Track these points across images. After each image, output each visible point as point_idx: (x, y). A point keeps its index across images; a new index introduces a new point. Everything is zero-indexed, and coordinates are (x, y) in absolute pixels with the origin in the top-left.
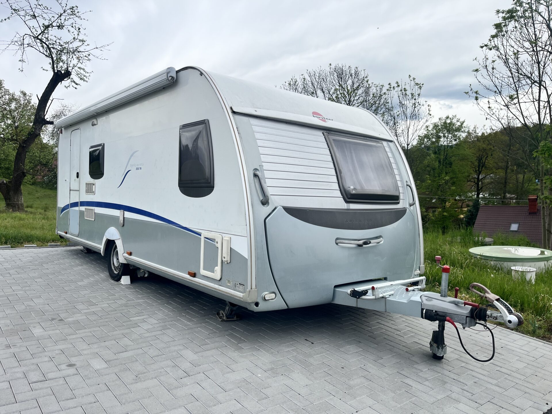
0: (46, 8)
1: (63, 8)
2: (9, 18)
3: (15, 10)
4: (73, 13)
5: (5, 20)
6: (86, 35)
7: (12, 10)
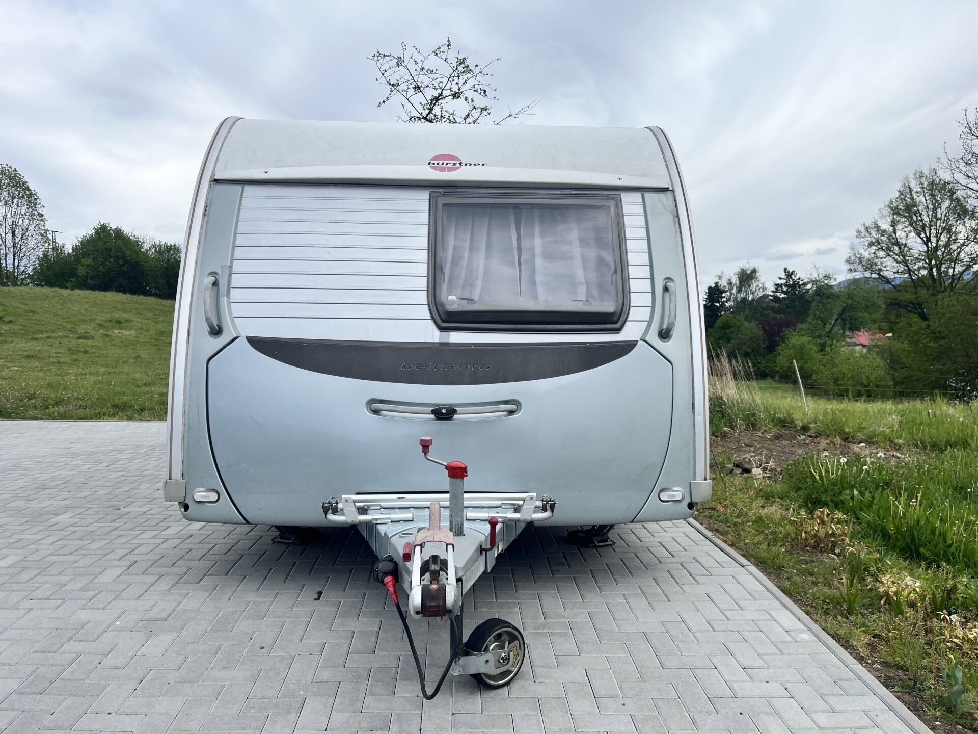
0: (429, 72)
1: (452, 65)
2: (388, 99)
3: (393, 85)
4: (467, 70)
5: (384, 102)
6: (497, 99)
7: (391, 86)
